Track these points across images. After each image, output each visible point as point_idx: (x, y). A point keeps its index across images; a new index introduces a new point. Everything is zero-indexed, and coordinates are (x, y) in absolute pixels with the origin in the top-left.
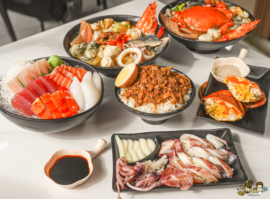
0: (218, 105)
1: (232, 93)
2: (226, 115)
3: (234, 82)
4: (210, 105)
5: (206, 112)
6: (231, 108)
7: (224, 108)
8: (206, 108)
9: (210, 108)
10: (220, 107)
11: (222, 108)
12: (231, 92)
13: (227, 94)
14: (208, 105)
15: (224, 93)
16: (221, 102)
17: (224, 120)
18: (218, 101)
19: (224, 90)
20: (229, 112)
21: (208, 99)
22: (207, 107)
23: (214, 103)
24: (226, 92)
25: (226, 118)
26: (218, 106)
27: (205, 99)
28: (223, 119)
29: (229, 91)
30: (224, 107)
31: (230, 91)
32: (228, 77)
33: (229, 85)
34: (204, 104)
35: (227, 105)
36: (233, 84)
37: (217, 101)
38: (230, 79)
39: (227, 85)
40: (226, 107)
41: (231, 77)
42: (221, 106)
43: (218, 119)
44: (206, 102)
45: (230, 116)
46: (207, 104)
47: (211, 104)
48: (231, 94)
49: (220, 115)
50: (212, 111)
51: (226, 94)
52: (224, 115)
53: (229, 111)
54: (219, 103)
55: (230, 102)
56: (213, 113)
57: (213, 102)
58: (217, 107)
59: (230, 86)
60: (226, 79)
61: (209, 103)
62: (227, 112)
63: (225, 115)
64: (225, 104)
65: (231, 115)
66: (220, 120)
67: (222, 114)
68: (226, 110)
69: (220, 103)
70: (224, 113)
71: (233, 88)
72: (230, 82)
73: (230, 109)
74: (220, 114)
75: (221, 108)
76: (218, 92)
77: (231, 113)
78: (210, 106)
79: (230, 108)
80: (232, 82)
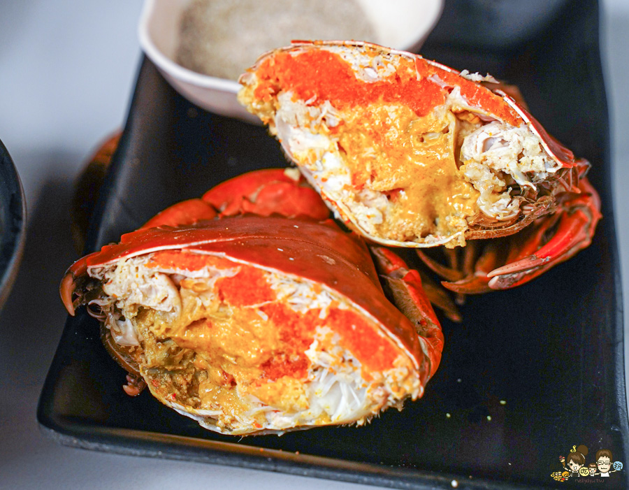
0: (210, 302)
1: (318, 189)
2: (289, 384)
3: (322, 97)
4: (142, 312)
5: (121, 374)
6: (323, 315)
7: (262, 323)
8: (118, 339)
9: (150, 341)
10: (230, 323)
11: (249, 328)
12: (311, 179)
13: (278, 199)
14: (129, 315)
15: (253, 196)
16: (228, 280)
17: (280, 422)
18: (202, 273)
19: (256, 174)
20: (312, 354)
21: (120, 261)
22: (126, 333)
23: (172, 293)
24: (273, 188)
25: (292, 410)
26: (208, 313)
27: (95, 270)
28: (272, 416)
29: (291, 173)
30: (265, 317)
31: (303, 178)
32: (267, 65)
33: (284, 124)
34: (96, 308)
35: (280, 297)
36: (313, 111)
37: (193, 276)
38: (288, 72)
39: (274, 130)
40: (280, 315)
41: (294, 54)
42: (231, 310)
43: (226, 427)
44: (109, 289)
45: (321, 384)
46: (117, 311)
47: (151, 302)
48: (317, 198)
49: (239, 387)
50: (170, 361)
51: (273, 206)
52: (269, 387)
53: (307, 343)
54: (211, 284)
55: (302, 268)
56: (179, 379)
57: (162, 284)
58: (204, 319)
59: (294, 132)
60: (254, 80)
61: (138, 298)
62: (295, 358)
63: (279, 384)
64: (267, 293)
65: (332, 372)
66: (243, 426)
67: (256, 373)
68: (285, 338)
69: (225, 290)
70: (267, 365)
71: (324, 142)
72: (286, 97)
73: (311, 327)
74: (240, 376)
75: (235, 330)
76: (209, 198)
77: (328, 358)
78: (149, 318)
79: (311, 321)
80: (301, 94)
